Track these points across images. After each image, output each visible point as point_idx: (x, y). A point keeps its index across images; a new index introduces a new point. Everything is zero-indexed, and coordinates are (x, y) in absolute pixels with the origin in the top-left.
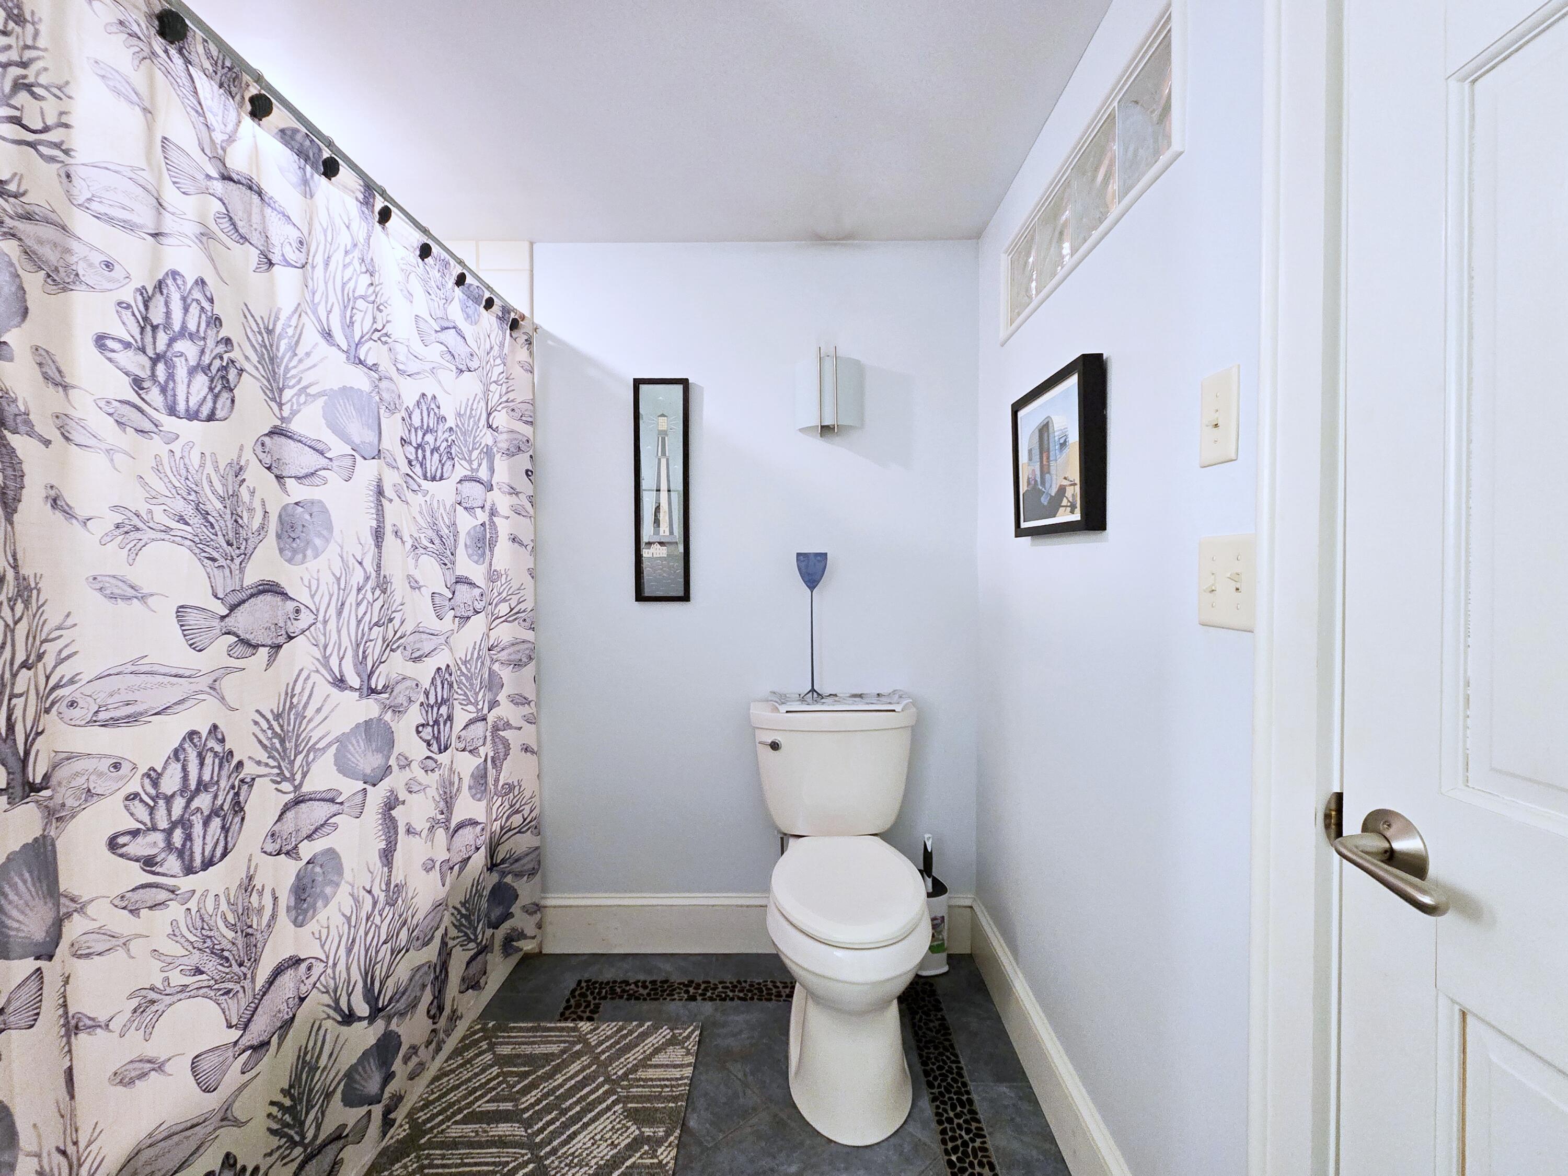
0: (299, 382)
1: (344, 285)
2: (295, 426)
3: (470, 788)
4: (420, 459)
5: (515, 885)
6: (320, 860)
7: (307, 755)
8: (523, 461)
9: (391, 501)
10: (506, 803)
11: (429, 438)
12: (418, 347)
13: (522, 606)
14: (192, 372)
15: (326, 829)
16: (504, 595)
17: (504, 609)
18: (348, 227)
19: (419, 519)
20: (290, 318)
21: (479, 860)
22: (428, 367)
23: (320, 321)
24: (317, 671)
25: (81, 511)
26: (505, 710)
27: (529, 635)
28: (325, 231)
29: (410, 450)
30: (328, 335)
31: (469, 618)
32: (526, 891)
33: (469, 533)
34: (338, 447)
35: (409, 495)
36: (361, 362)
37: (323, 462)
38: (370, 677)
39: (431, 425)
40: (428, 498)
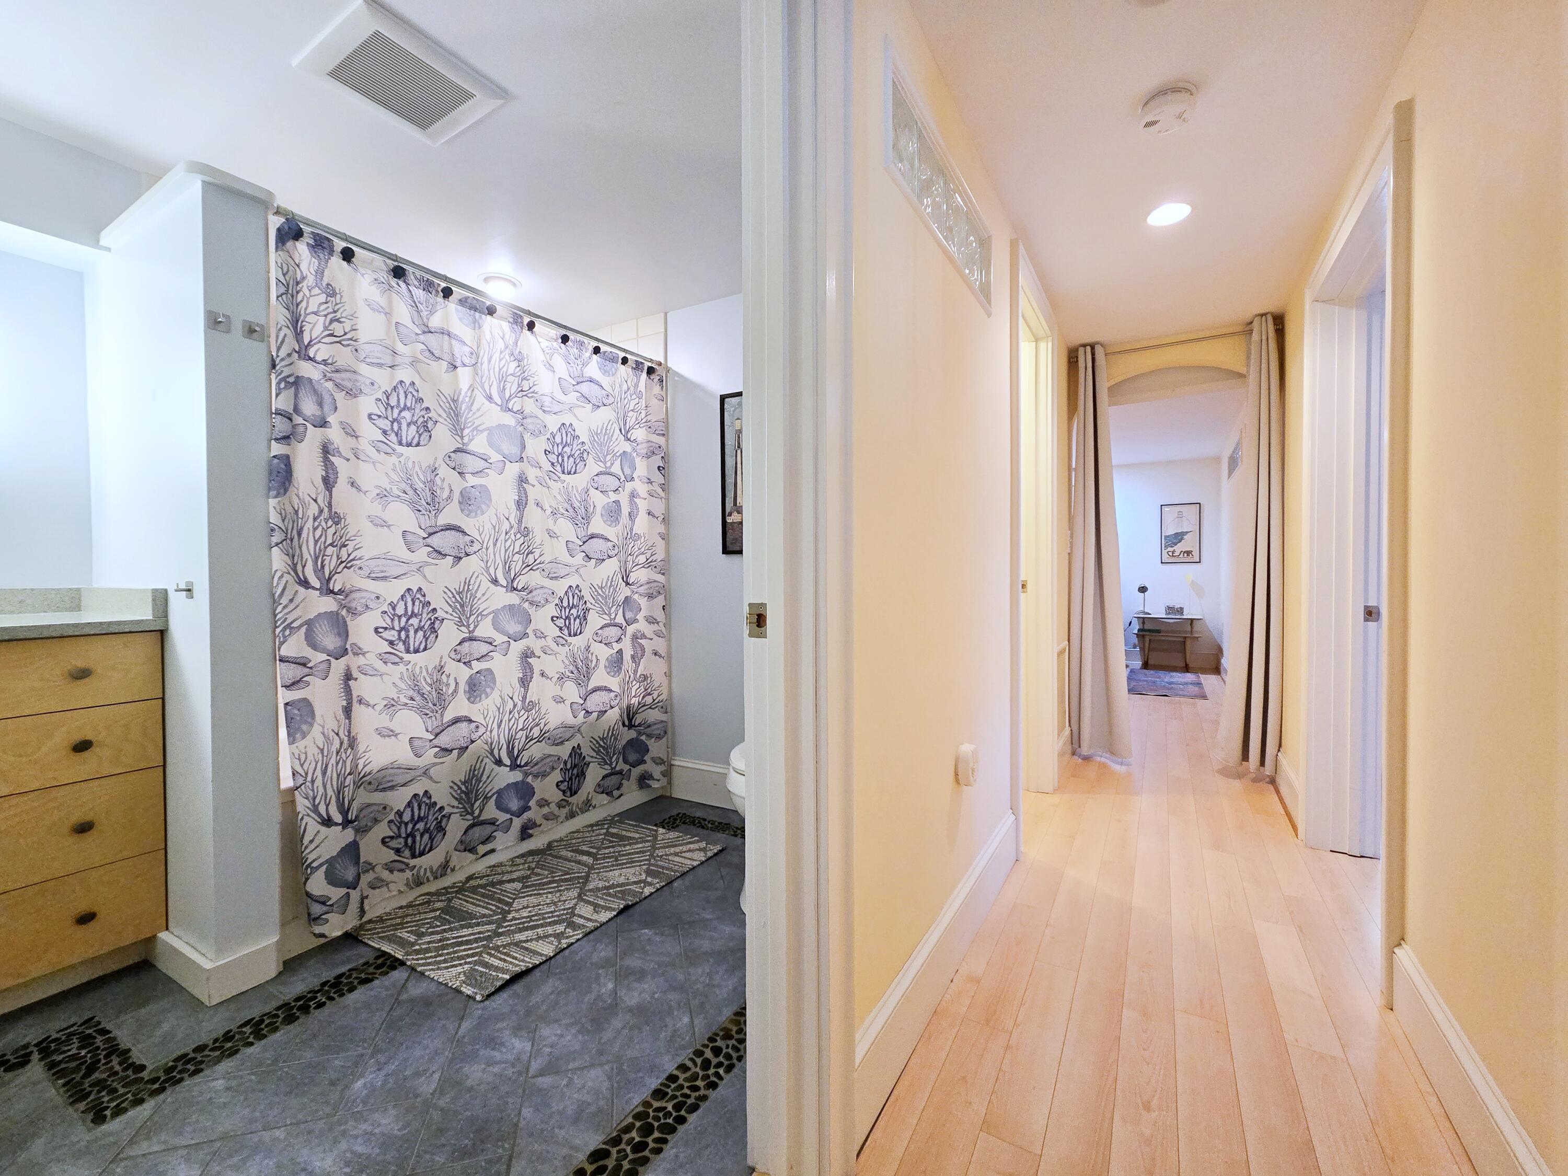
0: (473, 424)
1: (500, 370)
2: (471, 447)
3: (605, 667)
4: (560, 461)
5: (648, 743)
6: (484, 673)
7: (477, 617)
8: (657, 461)
9: (533, 486)
10: (642, 687)
11: (567, 449)
12: (560, 396)
13: (654, 558)
14: (409, 425)
15: (487, 658)
16: (643, 550)
17: (642, 559)
18: (502, 339)
19: (558, 497)
20: (466, 393)
21: (614, 715)
22: (567, 407)
23: (485, 391)
24: (483, 574)
25: (364, 488)
26: (642, 625)
27: (660, 578)
28: (489, 344)
29: (553, 458)
30: (490, 398)
31: (604, 560)
32: (656, 748)
33: (604, 507)
34: (495, 457)
35: (551, 483)
36: (509, 410)
37: (487, 465)
38: (512, 581)
39: (569, 442)
40: (565, 485)
